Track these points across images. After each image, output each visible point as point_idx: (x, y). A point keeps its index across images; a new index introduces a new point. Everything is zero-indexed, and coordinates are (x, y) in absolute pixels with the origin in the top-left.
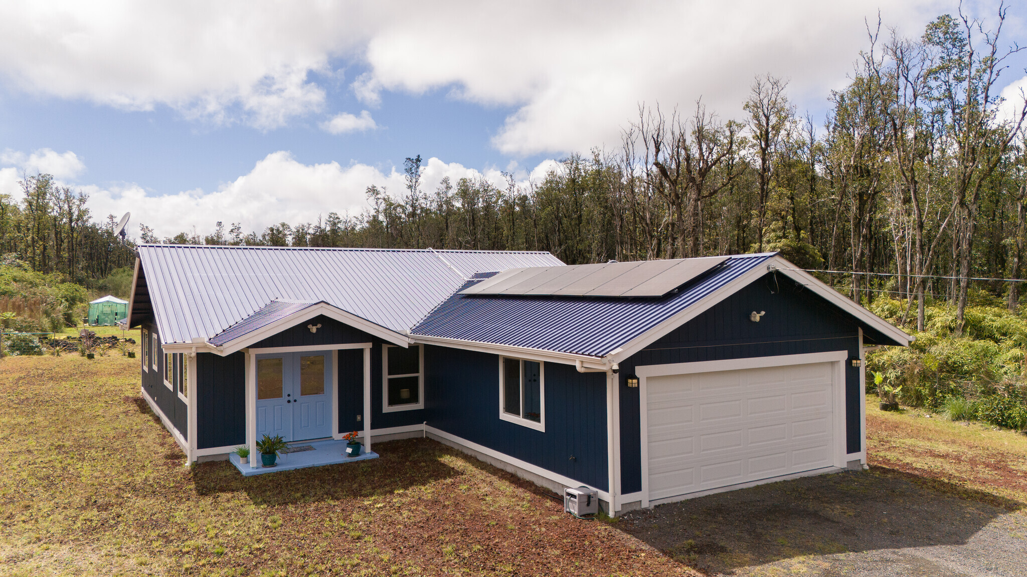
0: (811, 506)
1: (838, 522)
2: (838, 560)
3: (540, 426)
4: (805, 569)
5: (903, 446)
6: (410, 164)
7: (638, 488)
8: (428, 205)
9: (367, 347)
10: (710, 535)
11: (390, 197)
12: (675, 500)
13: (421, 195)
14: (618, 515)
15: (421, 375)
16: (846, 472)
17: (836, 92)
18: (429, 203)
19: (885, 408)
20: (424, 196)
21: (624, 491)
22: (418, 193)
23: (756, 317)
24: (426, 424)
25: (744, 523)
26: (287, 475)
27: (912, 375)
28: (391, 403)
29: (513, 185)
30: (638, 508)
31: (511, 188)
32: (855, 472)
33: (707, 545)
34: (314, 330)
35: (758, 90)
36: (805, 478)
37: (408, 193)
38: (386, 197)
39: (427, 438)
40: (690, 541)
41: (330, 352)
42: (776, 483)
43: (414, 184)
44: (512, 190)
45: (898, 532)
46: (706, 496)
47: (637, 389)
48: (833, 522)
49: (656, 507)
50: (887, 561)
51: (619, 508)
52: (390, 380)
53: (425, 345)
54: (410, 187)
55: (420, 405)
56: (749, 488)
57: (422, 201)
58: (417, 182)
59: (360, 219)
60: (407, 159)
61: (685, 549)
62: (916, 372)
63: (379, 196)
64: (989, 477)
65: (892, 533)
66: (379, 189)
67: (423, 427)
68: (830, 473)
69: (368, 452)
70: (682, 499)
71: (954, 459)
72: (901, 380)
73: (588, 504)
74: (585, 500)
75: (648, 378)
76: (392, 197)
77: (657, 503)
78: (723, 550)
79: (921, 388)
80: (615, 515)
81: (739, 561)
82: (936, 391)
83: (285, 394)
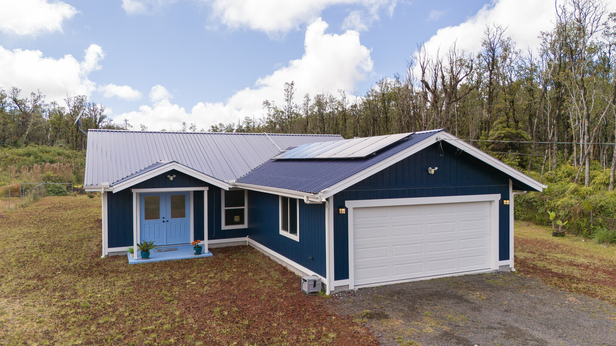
0: (460, 292)
1: (472, 303)
2: (458, 326)
3: (296, 238)
4: (432, 330)
5: (554, 258)
6: (287, 86)
7: (346, 276)
8: (298, 111)
9: (206, 189)
10: (382, 308)
11: (277, 107)
12: (372, 286)
13: (293, 105)
14: (332, 293)
15: (246, 208)
16: (498, 272)
17: (544, 33)
18: (298, 110)
19: (555, 235)
20: (295, 106)
21: (337, 278)
22: (291, 104)
23: (432, 171)
24: (248, 237)
25: (410, 301)
26: (154, 264)
27: (575, 214)
28: (227, 224)
29: (345, 98)
30: (346, 290)
31: (343, 99)
32: (504, 273)
33: (378, 314)
34: (171, 178)
35: (487, 33)
36: (468, 275)
37: (286, 104)
38: (275, 107)
39: (249, 245)
40: (367, 311)
41: (188, 192)
42: (446, 278)
43: (289, 98)
44: (344, 100)
45: (510, 310)
46: (395, 284)
47: (346, 215)
48: (470, 302)
49: (359, 289)
50: (492, 328)
51: (333, 289)
52: (226, 210)
53: (248, 190)
54: (287, 100)
55: (245, 226)
56: (426, 280)
57: (294, 108)
58: (291, 97)
59: (262, 120)
60: (286, 83)
61: (362, 315)
62: (577, 212)
63: (270, 106)
64: (602, 279)
65: (506, 311)
66: (270, 102)
67: (247, 239)
68: (487, 273)
69: (206, 252)
70: (378, 285)
71: (584, 267)
72: (568, 217)
73: (314, 286)
74: (313, 283)
75: (354, 208)
76: (278, 107)
77: (360, 287)
78: (386, 317)
79: (581, 222)
80: (330, 293)
81: (392, 324)
82: (590, 224)
83: (161, 217)
